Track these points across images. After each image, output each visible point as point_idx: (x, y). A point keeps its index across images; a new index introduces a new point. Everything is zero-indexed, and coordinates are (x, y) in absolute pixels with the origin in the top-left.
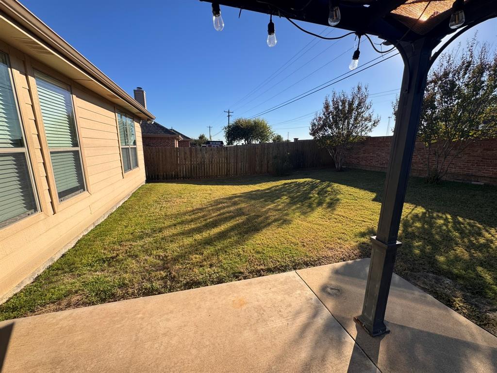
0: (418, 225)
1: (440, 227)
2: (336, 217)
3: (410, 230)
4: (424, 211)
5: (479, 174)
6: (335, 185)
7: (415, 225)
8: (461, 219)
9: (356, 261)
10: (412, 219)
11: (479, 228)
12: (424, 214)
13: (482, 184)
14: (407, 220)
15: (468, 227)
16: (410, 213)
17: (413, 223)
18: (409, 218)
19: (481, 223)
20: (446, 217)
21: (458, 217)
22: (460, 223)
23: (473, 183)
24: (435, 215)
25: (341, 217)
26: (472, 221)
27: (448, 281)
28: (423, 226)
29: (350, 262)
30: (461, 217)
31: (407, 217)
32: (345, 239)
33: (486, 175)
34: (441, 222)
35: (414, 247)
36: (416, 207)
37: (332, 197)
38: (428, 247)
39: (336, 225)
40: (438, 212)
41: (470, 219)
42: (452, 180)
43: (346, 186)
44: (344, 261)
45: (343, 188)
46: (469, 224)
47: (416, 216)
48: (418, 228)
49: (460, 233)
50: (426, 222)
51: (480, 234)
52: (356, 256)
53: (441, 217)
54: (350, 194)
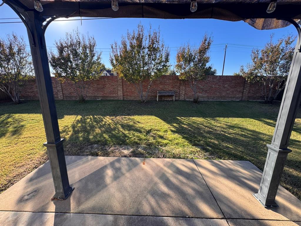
0: (80, 125)
1: (89, 123)
2: (23, 140)
3: (76, 129)
4: (81, 117)
5: (98, 95)
6: (17, 116)
7: (78, 125)
8: (96, 116)
9: (46, 163)
10: (76, 123)
11: (102, 118)
12: (81, 118)
13: (100, 99)
14: (74, 124)
15: (99, 119)
16: (75, 120)
17: (77, 125)
18: (75, 123)
19: (102, 116)
20: (91, 117)
21: (95, 116)
22: (96, 118)
23: (97, 99)
24: (86, 118)
25: (29, 138)
26: (99, 116)
27: (96, 145)
28: (82, 125)
29: (42, 166)
30: (96, 115)
31: (74, 123)
32: (35, 153)
33: (100, 96)
34: (89, 120)
35: (80, 137)
36: (77, 116)
37: (15, 125)
38: (86, 134)
39: (23, 146)
40: (87, 116)
41: (99, 115)
42: (90, 100)
43: (27, 114)
44: (36, 168)
45: (25, 116)
46: (99, 118)
47: (78, 121)
48: (80, 127)
49: (97, 123)
50: (83, 122)
51: (102, 121)
52: (45, 159)
53: (89, 118)
54: (33, 119)
